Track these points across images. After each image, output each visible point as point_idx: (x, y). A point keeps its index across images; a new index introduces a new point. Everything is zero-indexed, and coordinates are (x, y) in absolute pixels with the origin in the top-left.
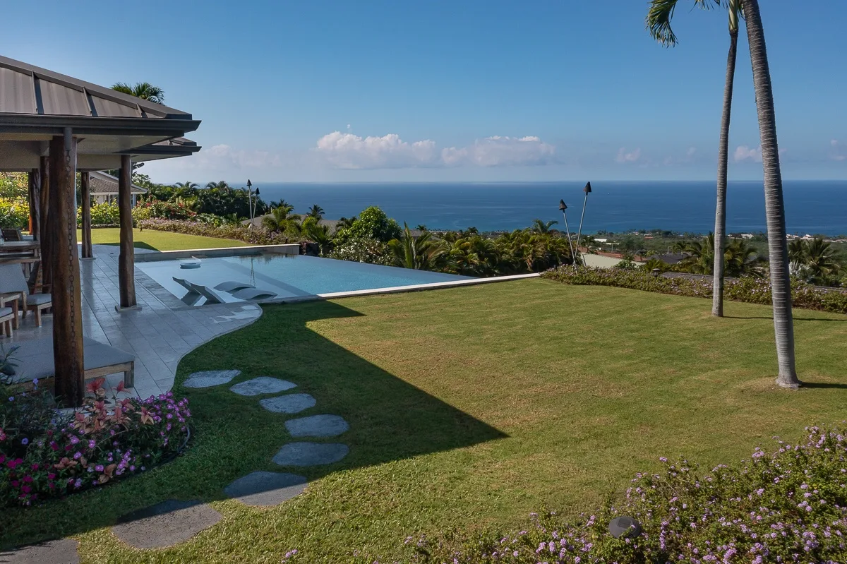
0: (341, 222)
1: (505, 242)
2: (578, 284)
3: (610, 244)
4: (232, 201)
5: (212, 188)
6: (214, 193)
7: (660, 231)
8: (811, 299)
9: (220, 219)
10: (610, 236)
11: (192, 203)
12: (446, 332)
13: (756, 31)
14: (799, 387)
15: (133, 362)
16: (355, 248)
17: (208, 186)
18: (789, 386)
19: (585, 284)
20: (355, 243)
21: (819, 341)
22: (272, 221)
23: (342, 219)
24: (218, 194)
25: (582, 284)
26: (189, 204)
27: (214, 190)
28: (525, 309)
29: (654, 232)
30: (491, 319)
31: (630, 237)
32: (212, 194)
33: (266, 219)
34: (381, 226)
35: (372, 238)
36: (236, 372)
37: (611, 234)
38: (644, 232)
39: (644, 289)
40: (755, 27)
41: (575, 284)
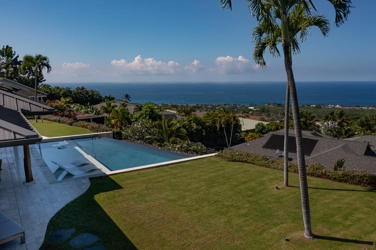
0: (136, 107)
1: (208, 117)
2: (231, 161)
3: (255, 110)
4: (87, 96)
5: (78, 90)
6: (79, 92)
7: (276, 104)
8: (326, 175)
9: (81, 107)
10: (255, 106)
11: (68, 100)
12: (169, 198)
13: (292, 85)
14: (313, 238)
15: (24, 232)
16: (141, 125)
17: (77, 89)
18: (309, 237)
19: (234, 161)
20: (141, 122)
21: (326, 203)
22: (105, 108)
23: (137, 106)
24: (81, 93)
25: (233, 161)
26: (67, 101)
27: (79, 91)
28: (205, 180)
29: (274, 104)
30: (190, 187)
31: (264, 106)
32: (78, 93)
33: (102, 107)
34: (152, 113)
35: (148, 119)
36: (73, 230)
37: (256, 105)
38: (270, 104)
39: (258, 165)
40: (292, 84)
41: (229, 161)
